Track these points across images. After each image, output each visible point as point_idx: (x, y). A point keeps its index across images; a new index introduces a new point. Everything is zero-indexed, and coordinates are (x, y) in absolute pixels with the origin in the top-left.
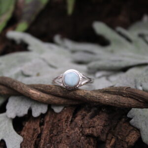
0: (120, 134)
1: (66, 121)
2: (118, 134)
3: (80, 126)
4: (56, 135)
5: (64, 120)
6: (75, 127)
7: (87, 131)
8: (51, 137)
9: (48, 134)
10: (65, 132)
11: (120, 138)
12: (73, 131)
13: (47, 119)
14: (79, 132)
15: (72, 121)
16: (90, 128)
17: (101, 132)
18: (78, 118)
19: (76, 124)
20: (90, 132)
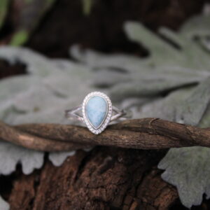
0: (147, 194)
1: (68, 179)
2: (143, 196)
3: (86, 186)
4: (53, 200)
5: (66, 176)
6: (79, 187)
7: (94, 193)
8: (47, 203)
9: (44, 198)
10: (66, 196)
11: (145, 200)
12: (76, 194)
13: (44, 176)
14: (84, 194)
15: (76, 178)
16: (97, 188)
17: (114, 193)
18: (85, 173)
19: (81, 183)
20: (98, 195)
